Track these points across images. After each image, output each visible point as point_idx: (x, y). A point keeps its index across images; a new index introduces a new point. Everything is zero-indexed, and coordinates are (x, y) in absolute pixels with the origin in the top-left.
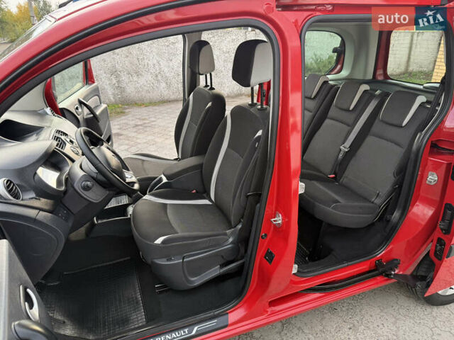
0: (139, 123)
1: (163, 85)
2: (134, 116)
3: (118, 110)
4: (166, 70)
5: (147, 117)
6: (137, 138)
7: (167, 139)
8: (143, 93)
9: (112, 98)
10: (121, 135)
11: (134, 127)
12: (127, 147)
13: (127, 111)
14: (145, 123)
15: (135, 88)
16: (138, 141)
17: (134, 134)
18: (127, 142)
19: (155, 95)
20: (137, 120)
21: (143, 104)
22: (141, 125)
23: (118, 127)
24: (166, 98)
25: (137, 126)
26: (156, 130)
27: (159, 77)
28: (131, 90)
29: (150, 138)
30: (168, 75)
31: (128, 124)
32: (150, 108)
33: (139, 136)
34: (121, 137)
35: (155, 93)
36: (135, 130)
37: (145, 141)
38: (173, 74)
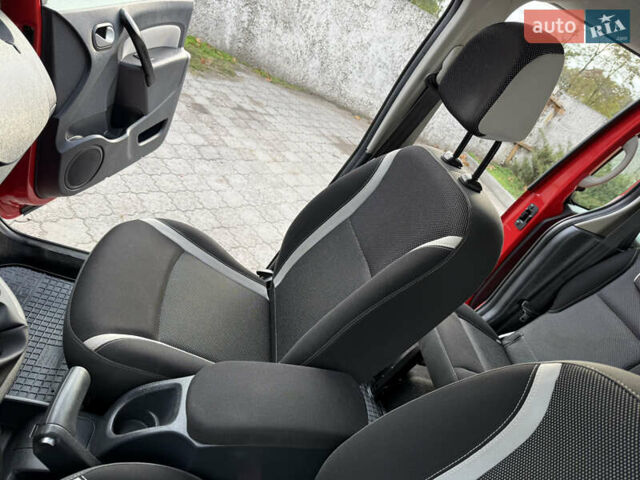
0: (246, 106)
1: (316, 63)
2: (246, 89)
3: (227, 66)
4: (333, 42)
5: (265, 103)
6: (228, 134)
7: (275, 161)
8: (278, 59)
9: (227, 42)
10: (206, 113)
11: (234, 109)
12: (201, 141)
13: (238, 73)
14: (256, 112)
15: (271, 45)
16: (227, 139)
17: (225, 122)
18: (208, 131)
19: (294, 72)
20: (246, 99)
21: (270, 77)
22: (246, 111)
23: (209, 95)
24: (309, 85)
25: (240, 108)
26: (266, 134)
27: (316, 49)
28: (262, 45)
29: (249, 144)
30: (331, 51)
31: (228, 99)
32: (276, 90)
33: (234, 131)
34: (204, 117)
35: (297, 69)
36: (233, 114)
37: (238, 145)
38: (339, 54)
